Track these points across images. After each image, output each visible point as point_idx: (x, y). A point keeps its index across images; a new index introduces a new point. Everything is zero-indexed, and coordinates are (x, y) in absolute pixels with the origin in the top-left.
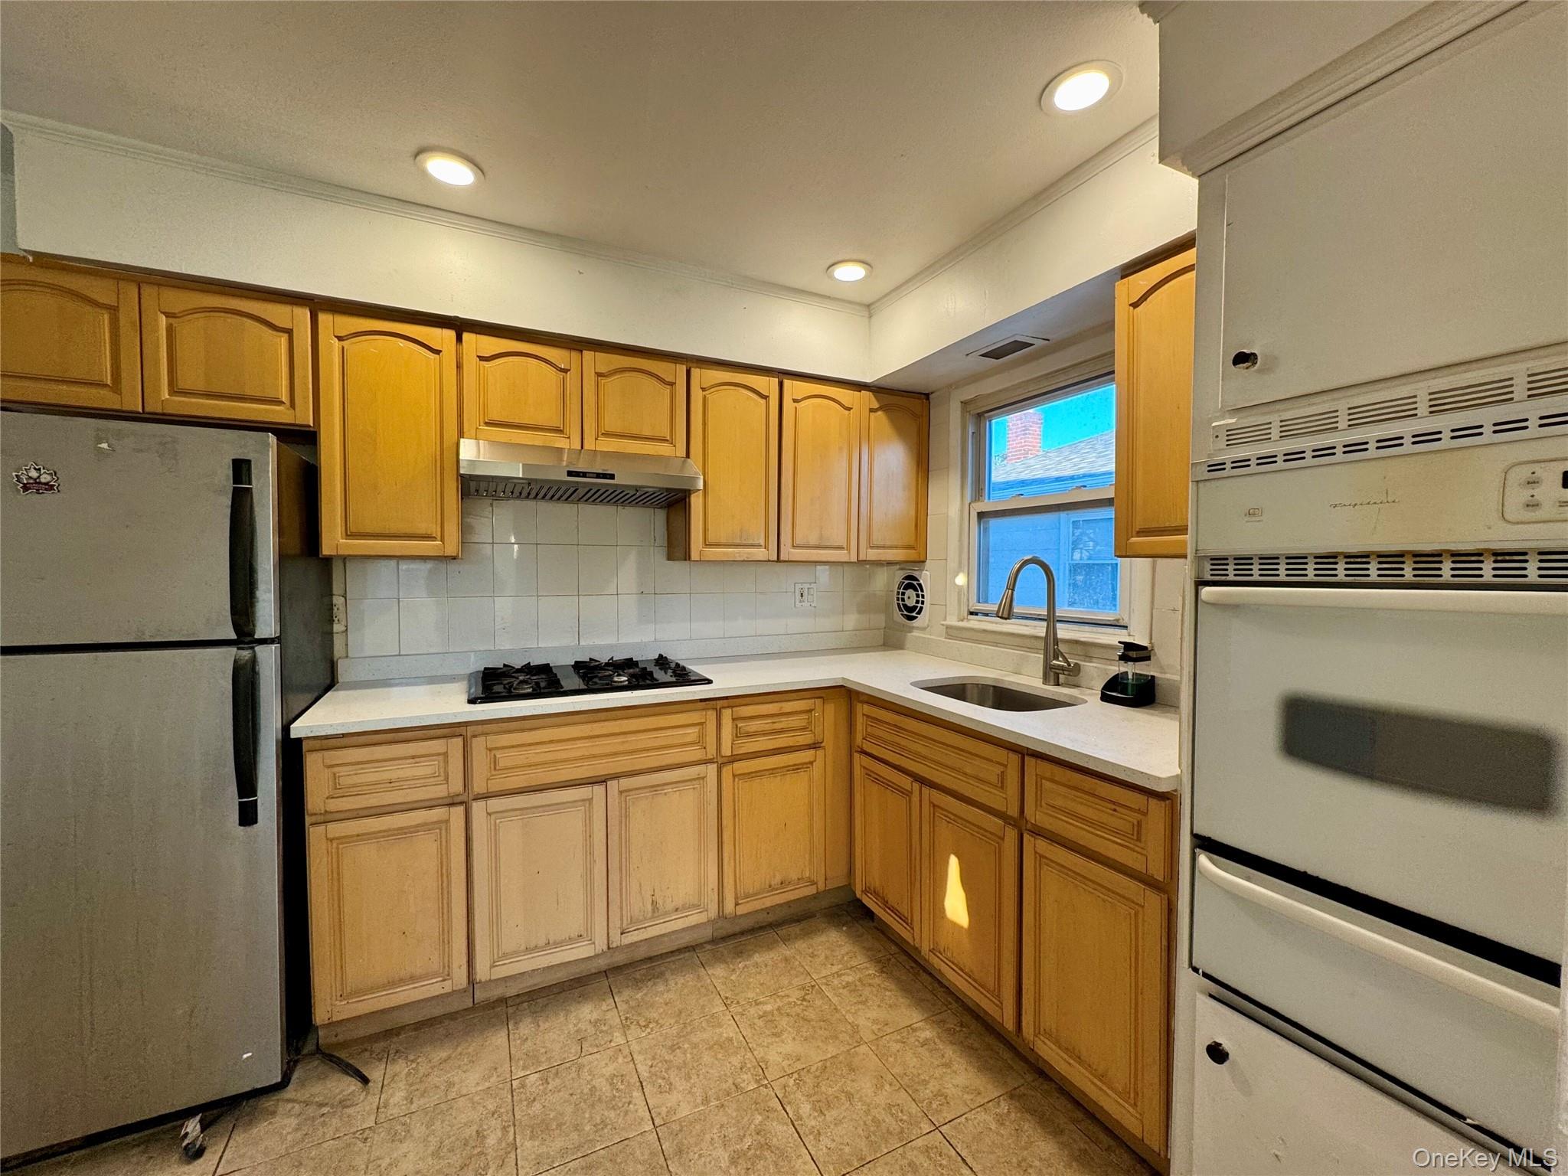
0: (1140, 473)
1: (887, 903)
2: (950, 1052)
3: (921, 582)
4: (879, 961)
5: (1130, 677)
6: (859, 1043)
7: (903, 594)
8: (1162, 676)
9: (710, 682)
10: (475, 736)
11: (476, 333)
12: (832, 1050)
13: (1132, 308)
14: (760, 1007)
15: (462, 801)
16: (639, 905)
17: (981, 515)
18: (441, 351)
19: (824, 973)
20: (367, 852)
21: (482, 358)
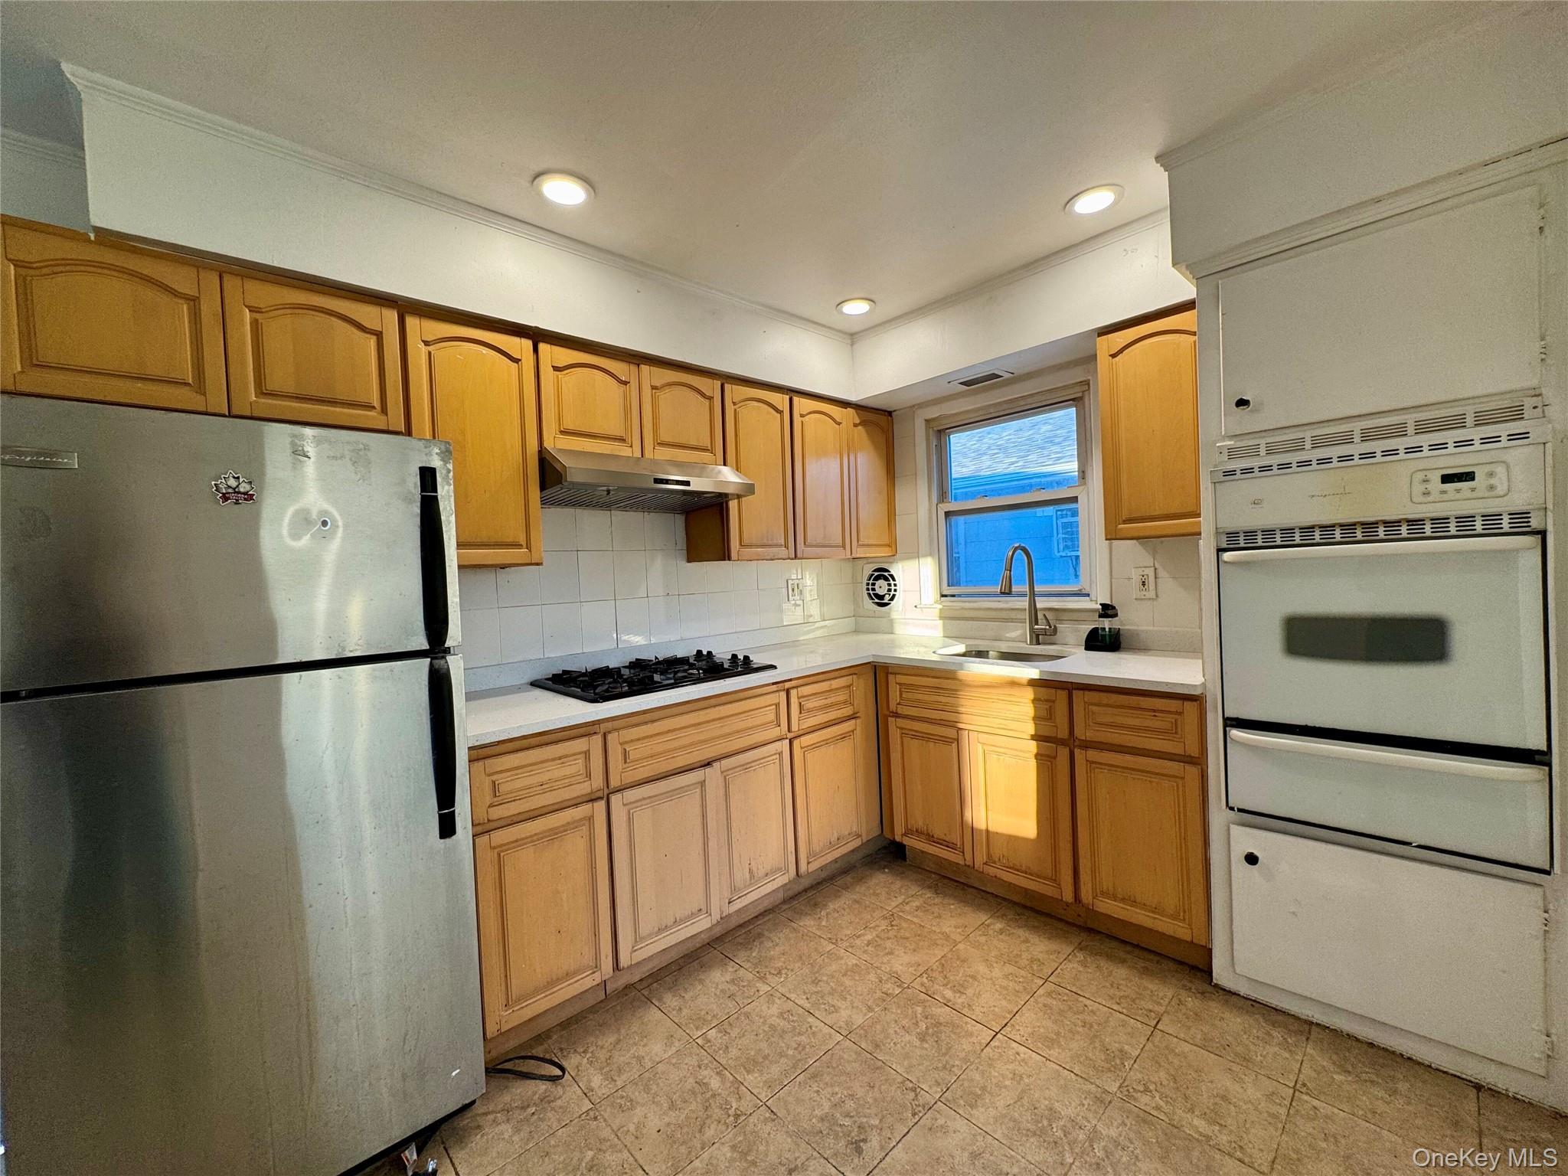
0: (1124, 477)
1: (933, 836)
2: (1022, 933)
3: (892, 573)
4: (929, 887)
5: (1107, 630)
6: (956, 943)
7: (873, 584)
8: (1127, 627)
9: (773, 667)
10: (610, 732)
11: (551, 344)
12: (939, 953)
13: (1111, 358)
14: (862, 938)
15: (605, 795)
16: (741, 875)
17: (948, 514)
18: (520, 360)
19: (894, 904)
20: (526, 855)
21: (556, 369)
